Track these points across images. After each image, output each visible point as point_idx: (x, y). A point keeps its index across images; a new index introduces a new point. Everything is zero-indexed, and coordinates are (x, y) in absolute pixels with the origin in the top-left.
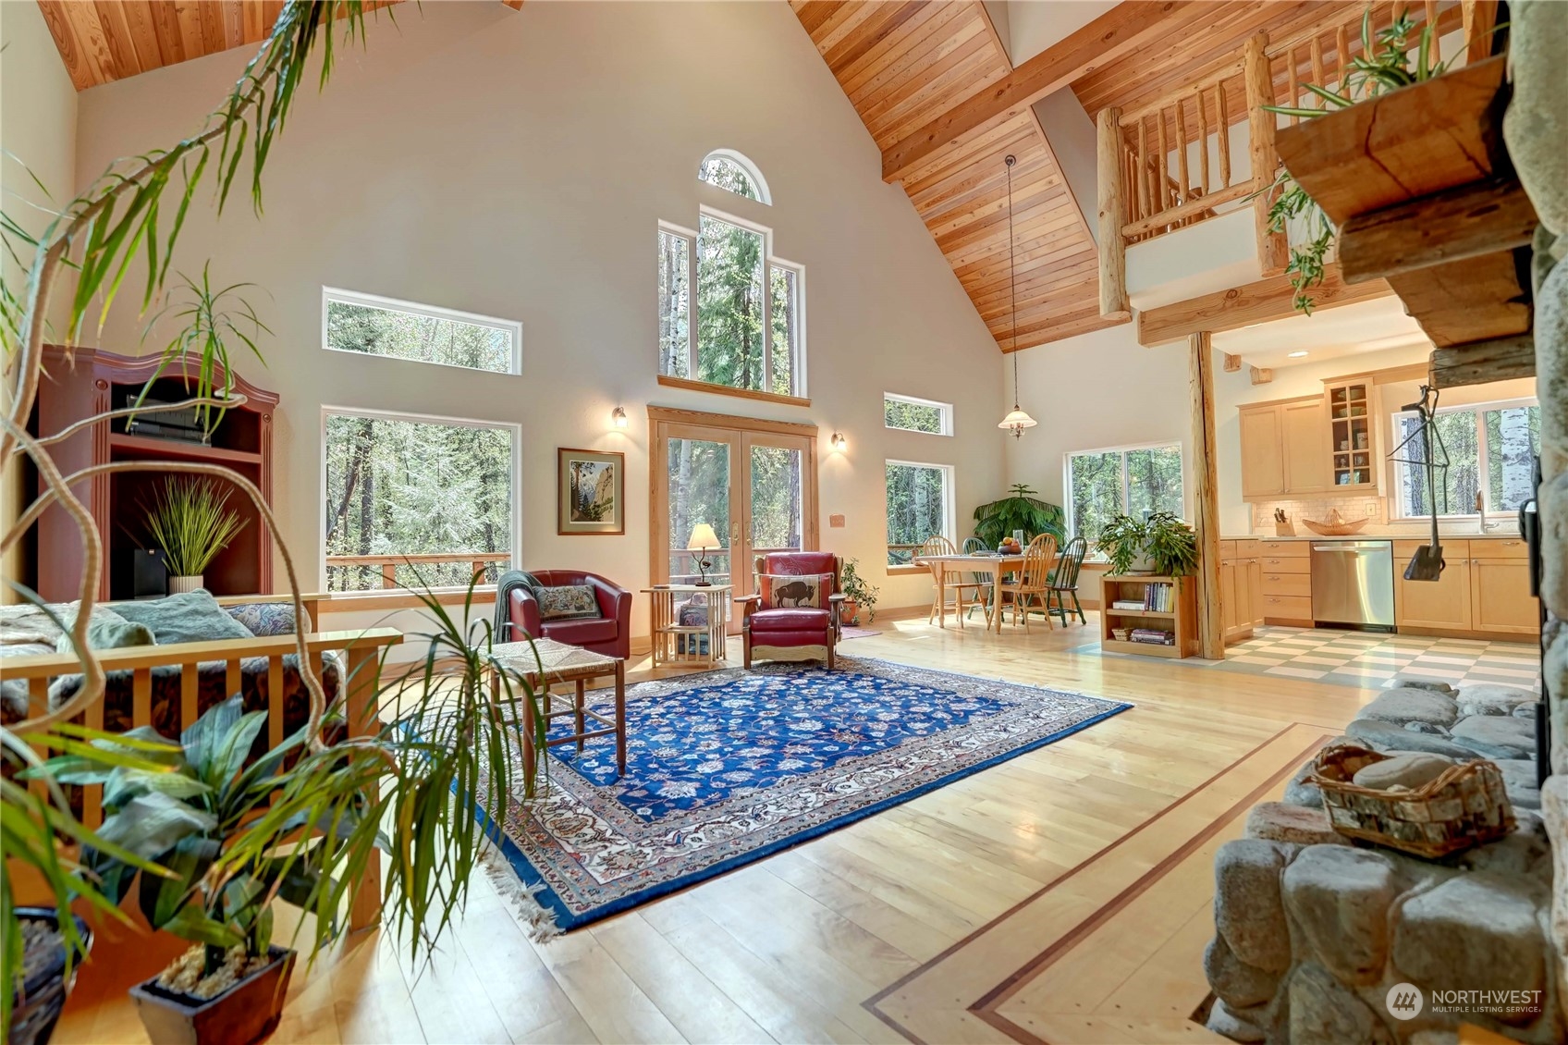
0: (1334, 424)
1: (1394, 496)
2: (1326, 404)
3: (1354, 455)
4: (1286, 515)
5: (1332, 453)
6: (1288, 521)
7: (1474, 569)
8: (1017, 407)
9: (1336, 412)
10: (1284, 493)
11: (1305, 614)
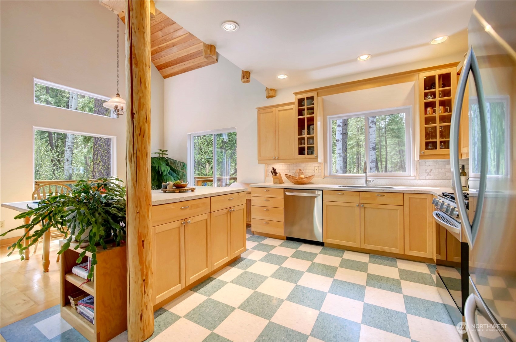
0: (299, 119)
1: (327, 163)
2: (295, 107)
3: (308, 138)
4: (277, 171)
5: (297, 137)
6: (278, 175)
7: (362, 210)
8: (118, 94)
9: (300, 112)
10: (277, 159)
11: (280, 232)
